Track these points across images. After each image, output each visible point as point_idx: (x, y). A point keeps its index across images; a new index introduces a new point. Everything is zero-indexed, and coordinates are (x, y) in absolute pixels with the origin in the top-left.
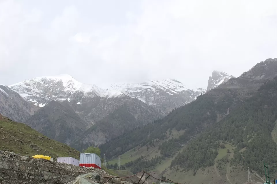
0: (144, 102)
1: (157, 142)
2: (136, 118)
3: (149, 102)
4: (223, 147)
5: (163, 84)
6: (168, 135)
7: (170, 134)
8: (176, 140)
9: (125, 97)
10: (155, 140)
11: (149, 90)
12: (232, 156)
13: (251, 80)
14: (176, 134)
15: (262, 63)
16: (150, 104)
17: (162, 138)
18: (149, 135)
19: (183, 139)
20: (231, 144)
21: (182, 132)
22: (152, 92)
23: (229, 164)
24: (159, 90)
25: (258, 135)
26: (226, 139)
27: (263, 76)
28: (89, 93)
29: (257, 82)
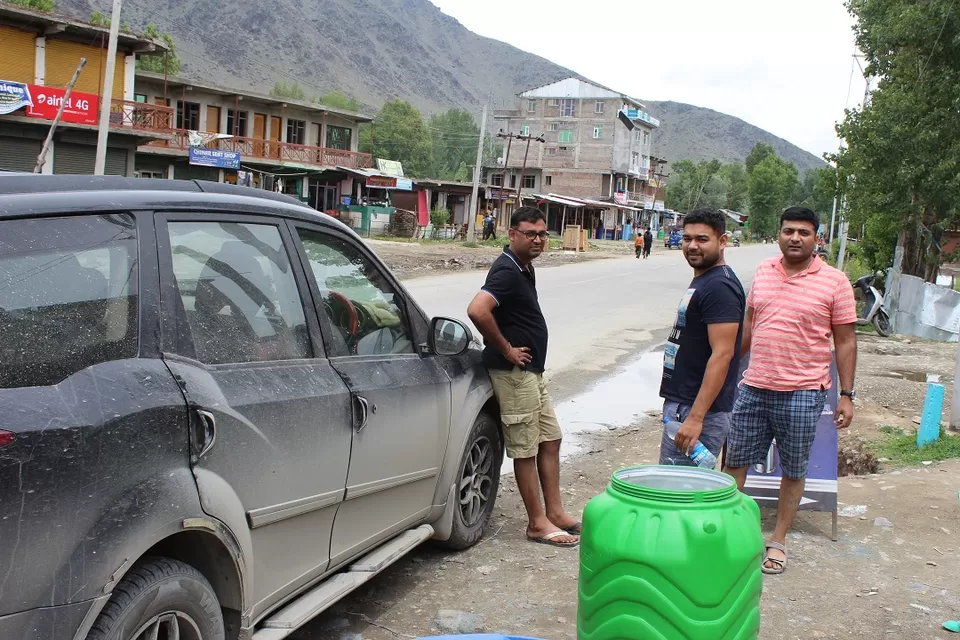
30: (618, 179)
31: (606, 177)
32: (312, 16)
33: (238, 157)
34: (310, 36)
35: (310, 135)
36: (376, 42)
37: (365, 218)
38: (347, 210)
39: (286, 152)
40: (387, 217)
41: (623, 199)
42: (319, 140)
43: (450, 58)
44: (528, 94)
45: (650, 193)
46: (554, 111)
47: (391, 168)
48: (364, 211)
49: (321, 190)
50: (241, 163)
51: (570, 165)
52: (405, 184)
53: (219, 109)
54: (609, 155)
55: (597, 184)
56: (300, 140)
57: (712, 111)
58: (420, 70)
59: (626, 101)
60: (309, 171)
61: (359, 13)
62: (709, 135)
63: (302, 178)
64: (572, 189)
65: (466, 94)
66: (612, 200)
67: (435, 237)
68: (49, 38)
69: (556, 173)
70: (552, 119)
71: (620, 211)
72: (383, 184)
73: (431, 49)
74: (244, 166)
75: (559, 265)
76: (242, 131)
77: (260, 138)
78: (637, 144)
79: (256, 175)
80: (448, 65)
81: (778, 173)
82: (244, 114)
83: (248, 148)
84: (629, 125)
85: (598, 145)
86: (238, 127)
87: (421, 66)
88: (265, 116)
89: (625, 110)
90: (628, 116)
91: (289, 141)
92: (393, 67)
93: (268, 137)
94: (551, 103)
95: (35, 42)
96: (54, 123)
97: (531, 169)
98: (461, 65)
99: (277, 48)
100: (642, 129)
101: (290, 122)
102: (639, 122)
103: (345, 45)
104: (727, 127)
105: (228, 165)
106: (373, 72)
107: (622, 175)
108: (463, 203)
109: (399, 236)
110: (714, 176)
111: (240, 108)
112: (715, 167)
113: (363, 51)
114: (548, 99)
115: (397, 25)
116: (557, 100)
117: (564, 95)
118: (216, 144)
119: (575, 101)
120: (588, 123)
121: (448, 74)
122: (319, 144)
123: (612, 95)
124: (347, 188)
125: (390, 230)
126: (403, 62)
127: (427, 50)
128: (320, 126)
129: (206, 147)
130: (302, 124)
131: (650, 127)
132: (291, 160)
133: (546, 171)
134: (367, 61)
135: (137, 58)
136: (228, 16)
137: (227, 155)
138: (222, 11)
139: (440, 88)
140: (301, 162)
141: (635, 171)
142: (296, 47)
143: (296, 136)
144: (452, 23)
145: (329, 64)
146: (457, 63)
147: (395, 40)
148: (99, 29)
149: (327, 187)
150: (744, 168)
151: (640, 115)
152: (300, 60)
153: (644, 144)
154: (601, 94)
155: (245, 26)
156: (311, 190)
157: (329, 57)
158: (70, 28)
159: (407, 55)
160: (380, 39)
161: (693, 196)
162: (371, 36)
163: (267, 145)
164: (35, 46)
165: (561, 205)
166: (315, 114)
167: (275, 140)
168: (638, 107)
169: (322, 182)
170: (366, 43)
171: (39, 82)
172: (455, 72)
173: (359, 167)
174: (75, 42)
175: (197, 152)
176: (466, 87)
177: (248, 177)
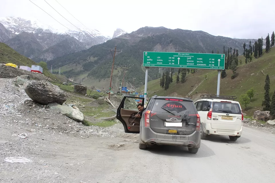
0: (78, 39)
1: (82, 62)
2: (72, 48)
3: (80, 40)
4: (116, 69)
5: (89, 31)
6: (88, 59)
7: (89, 59)
8: (92, 62)
9: (67, 35)
10: (81, 61)
11: (81, 33)
12: (120, 74)
13: (136, 36)
14: (92, 59)
15: (143, 28)
16: (81, 41)
17: (85, 60)
18: (78, 58)
19: (96, 62)
20: (120, 68)
21: (96, 59)
22: (82, 34)
23: (118, 78)
24: (86, 34)
25: (135, 65)
26: (118, 65)
27: (142, 35)
28: (46, 30)
29: (139, 37)
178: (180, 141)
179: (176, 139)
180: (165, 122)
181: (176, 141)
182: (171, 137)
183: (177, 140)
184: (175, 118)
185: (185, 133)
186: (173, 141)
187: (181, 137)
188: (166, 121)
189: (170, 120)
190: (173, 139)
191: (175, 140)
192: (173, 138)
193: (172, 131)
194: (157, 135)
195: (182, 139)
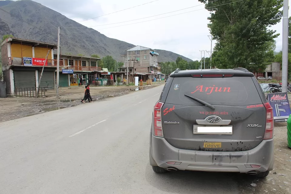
30: (151, 68)
31: (149, 67)
32: (70, 37)
33: (73, 71)
34: (70, 41)
35: (87, 64)
36: (86, 42)
37: (102, 82)
38: (97, 81)
39: (83, 69)
40: (107, 81)
41: (153, 72)
42: (89, 65)
43: (103, 44)
44: (128, 50)
45: (158, 70)
46: (135, 54)
47: (105, 70)
48: (101, 80)
49: (91, 76)
50: (74, 72)
51: (140, 66)
52: (109, 73)
53: (67, 60)
54: (148, 63)
55: (147, 69)
56: (85, 65)
57: (165, 50)
58: (97, 47)
59: (151, 50)
60: (88, 72)
61: (81, 35)
62: (165, 56)
63: (86, 74)
64: (141, 71)
65: (108, 52)
66: (151, 73)
67: (118, 85)
68: (35, 47)
69: (137, 68)
70: (134, 56)
71: (152, 75)
72: (105, 74)
73: (99, 42)
74: (74, 73)
75: (152, 88)
76: (73, 65)
77: (77, 66)
78: (154, 59)
79: (77, 74)
80: (103, 45)
81: (184, 63)
82: (72, 61)
83: (74, 68)
84: (152, 55)
85: (146, 61)
86: (71, 63)
87: (97, 46)
88: (77, 61)
89: (151, 52)
90: (152, 53)
91: (83, 66)
92: (90, 47)
93: (78, 65)
94: (134, 52)
95: (32, 48)
96: (43, 66)
97: (131, 67)
98: (106, 45)
99: (62, 45)
100: (155, 56)
101: (83, 62)
102: (155, 54)
103: (78, 43)
104: (169, 54)
105: (71, 73)
106: (85, 49)
107: (152, 67)
108: (120, 77)
109: (109, 85)
110: (169, 65)
111: (72, 59)
112: (169, 63)
113: (83, 44)
114: (133, 51)
115: (90, 37)
116: (135, 51)
117: (137, 50)
118: (67, 68)
119: (139, 51)
120: (143, 56)
121: (103, 47)
122: (89, 66)
123: (148, 49)
124: (96, 76)
125: (107, 84)
126: (93, 46)
127: (98, 43)
128: (89, 62)
129: (65, 69)
130: (85, 62)
131: (157, 55)
132: (84, 70)
133: (135, 68)
134: (84, 46)
135: (54, 50)
136: (50, 38)
137: (70, 70)
138: (48, 37)
139: (102, 51)
140: (87, 70)
141: (155, 66)
142: (67, 44)
143: (84, 65)
144: (103, 35)
145: (75, 48)
146: (105, 45)
147: (90, 41)
148: (46, 44)
149: (92, 76)
150: (175, 62)
151: (155, 53)
152: (68, 47)
153: (155, 59)
154: (145, 49)
155: (54, 41)
156: (89, 77)
157: (75, 46)
158: (40, 44)
159: (93, 44)
160: (87, 41)
161: (165, 70)
162: (84, 40)
163: (78, 67)
164: (32, 49)
165: (141, 75)
166: (88, 59)
167: (80, 66)
168: (153, 51)
169: (91, 75)
170: (83, 42)
171: (34, 57)
172: (105, 47)
173: (99, 70)
174: (43, 47)
175: (64, 70)
176: (108, 50)
177: (75, 75)
178: (228, 164)
179: (221, 161)
180: (195, 126)
181: (220, 166)
182: (210, 156)
183: (223, 164)
184: (216, 117)
185: (241, 146)
186: (215, 166)
187: (231, 157)
188: (196, 124)
189: (205, 122)
190: (213, 162)
191: (217, 163)
192: (214, 158)
193: (211, 144)
194: (178, 154)
195: (234, 161)
